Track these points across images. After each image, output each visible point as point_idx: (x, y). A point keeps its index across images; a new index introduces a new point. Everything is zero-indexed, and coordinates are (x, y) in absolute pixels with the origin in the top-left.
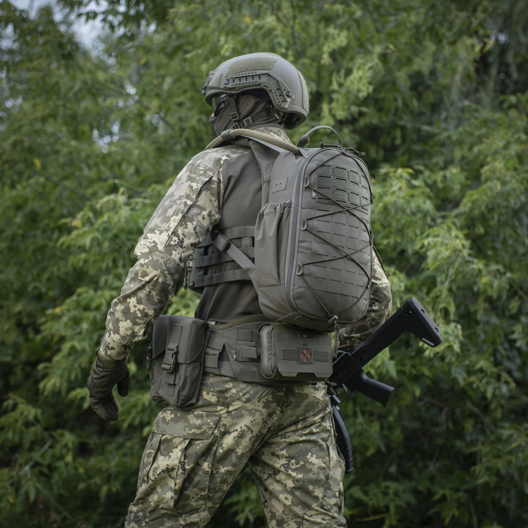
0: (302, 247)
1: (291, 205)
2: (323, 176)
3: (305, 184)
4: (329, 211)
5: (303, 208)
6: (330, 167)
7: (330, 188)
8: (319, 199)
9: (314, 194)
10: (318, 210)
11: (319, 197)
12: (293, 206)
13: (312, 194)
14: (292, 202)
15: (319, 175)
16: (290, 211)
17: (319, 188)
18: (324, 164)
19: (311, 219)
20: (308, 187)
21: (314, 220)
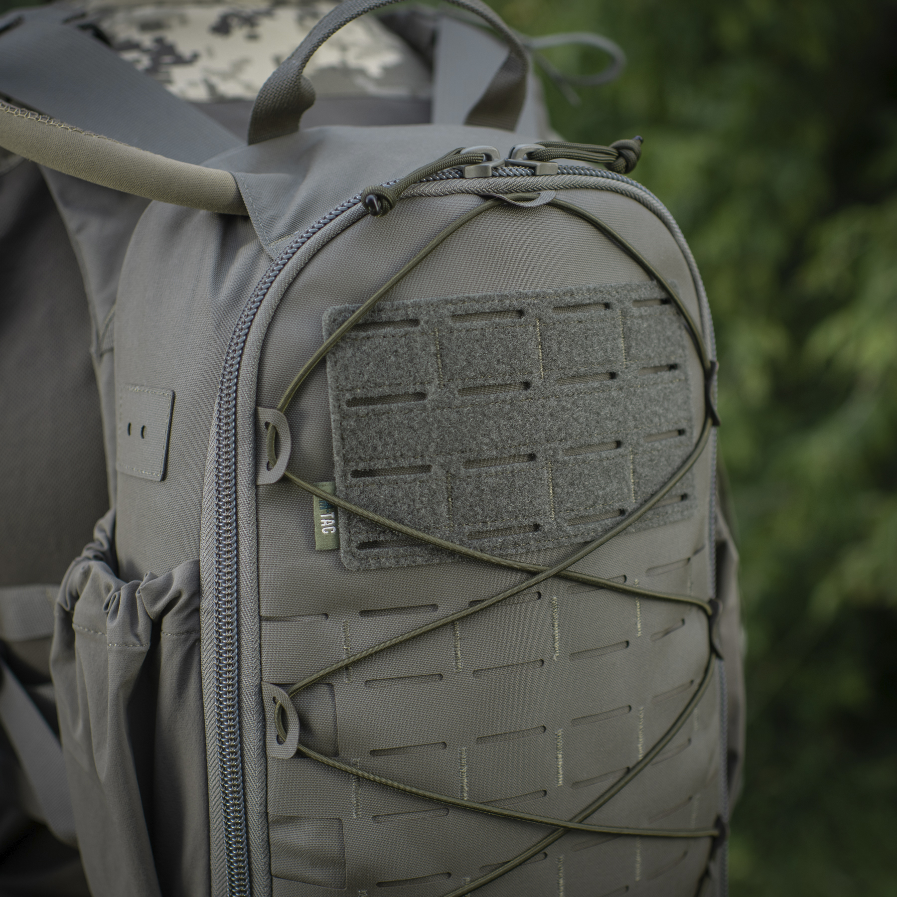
0: (294, 853)
1: (197, 593)
2: (376, 392)
3: (265, 458)
4: (435, 607)
5: (268, 619)
6: (415, 322)
7: (426, 468)
8: (363, 546)
9: (325, 524)
10: (365, 613)
11: (363, 538)
12: (207, 603)
13: (310, 527)
14: (204, 575)
15: (348, 396)
16: (197, 629)
17: (356, 474)
18: (374, 309)
19: (325, 680)
20: (284, 479)
21: (342, 685)
